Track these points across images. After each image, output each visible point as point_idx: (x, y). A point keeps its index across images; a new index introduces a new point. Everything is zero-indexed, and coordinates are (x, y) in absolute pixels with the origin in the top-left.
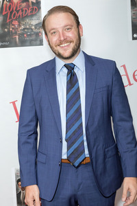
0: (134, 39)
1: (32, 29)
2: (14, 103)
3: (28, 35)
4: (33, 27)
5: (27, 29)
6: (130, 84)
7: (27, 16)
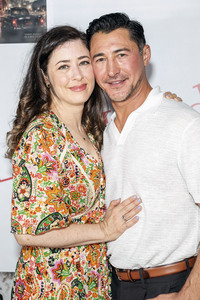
1: (27, 10)
3: (19, 22)
4: (30, 7)
5: (18, 9)
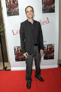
0: (43, 13)
2: (12, 30)
6: (42, 25)
7: (15, 7)
